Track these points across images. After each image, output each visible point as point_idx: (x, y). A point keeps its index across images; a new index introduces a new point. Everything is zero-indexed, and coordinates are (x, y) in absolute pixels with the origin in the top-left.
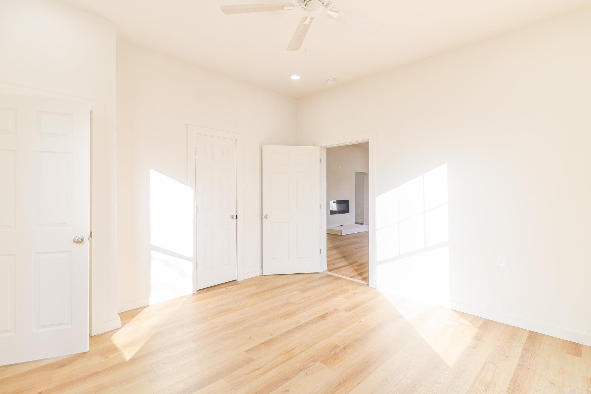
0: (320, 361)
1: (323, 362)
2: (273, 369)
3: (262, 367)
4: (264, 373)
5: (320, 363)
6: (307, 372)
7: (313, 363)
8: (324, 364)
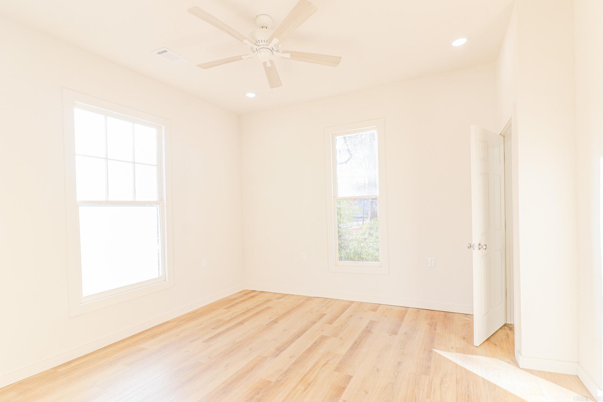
0: (272, 383)
1: (270, 382)
2: (312, 368)
3: (322, 367)
4: (316, 364)
5: (272, 381)
6: (281, 371)
7: (279, 380)
8: (268, 380)
